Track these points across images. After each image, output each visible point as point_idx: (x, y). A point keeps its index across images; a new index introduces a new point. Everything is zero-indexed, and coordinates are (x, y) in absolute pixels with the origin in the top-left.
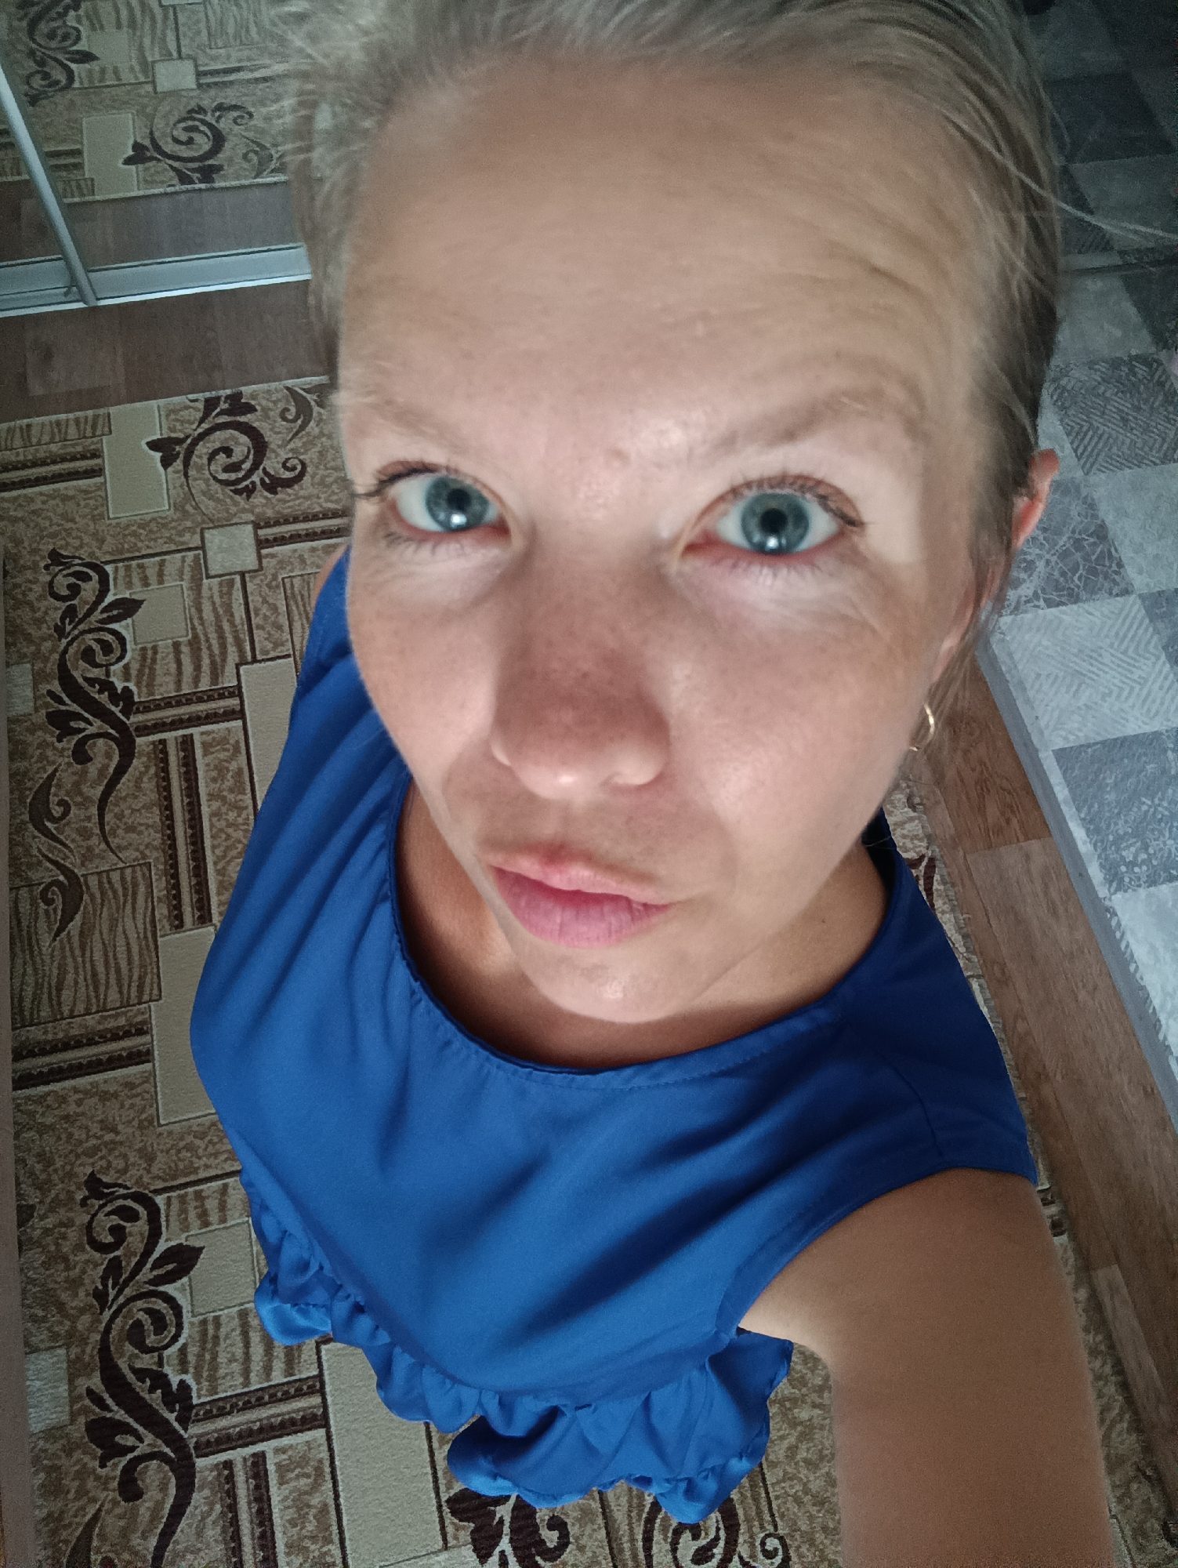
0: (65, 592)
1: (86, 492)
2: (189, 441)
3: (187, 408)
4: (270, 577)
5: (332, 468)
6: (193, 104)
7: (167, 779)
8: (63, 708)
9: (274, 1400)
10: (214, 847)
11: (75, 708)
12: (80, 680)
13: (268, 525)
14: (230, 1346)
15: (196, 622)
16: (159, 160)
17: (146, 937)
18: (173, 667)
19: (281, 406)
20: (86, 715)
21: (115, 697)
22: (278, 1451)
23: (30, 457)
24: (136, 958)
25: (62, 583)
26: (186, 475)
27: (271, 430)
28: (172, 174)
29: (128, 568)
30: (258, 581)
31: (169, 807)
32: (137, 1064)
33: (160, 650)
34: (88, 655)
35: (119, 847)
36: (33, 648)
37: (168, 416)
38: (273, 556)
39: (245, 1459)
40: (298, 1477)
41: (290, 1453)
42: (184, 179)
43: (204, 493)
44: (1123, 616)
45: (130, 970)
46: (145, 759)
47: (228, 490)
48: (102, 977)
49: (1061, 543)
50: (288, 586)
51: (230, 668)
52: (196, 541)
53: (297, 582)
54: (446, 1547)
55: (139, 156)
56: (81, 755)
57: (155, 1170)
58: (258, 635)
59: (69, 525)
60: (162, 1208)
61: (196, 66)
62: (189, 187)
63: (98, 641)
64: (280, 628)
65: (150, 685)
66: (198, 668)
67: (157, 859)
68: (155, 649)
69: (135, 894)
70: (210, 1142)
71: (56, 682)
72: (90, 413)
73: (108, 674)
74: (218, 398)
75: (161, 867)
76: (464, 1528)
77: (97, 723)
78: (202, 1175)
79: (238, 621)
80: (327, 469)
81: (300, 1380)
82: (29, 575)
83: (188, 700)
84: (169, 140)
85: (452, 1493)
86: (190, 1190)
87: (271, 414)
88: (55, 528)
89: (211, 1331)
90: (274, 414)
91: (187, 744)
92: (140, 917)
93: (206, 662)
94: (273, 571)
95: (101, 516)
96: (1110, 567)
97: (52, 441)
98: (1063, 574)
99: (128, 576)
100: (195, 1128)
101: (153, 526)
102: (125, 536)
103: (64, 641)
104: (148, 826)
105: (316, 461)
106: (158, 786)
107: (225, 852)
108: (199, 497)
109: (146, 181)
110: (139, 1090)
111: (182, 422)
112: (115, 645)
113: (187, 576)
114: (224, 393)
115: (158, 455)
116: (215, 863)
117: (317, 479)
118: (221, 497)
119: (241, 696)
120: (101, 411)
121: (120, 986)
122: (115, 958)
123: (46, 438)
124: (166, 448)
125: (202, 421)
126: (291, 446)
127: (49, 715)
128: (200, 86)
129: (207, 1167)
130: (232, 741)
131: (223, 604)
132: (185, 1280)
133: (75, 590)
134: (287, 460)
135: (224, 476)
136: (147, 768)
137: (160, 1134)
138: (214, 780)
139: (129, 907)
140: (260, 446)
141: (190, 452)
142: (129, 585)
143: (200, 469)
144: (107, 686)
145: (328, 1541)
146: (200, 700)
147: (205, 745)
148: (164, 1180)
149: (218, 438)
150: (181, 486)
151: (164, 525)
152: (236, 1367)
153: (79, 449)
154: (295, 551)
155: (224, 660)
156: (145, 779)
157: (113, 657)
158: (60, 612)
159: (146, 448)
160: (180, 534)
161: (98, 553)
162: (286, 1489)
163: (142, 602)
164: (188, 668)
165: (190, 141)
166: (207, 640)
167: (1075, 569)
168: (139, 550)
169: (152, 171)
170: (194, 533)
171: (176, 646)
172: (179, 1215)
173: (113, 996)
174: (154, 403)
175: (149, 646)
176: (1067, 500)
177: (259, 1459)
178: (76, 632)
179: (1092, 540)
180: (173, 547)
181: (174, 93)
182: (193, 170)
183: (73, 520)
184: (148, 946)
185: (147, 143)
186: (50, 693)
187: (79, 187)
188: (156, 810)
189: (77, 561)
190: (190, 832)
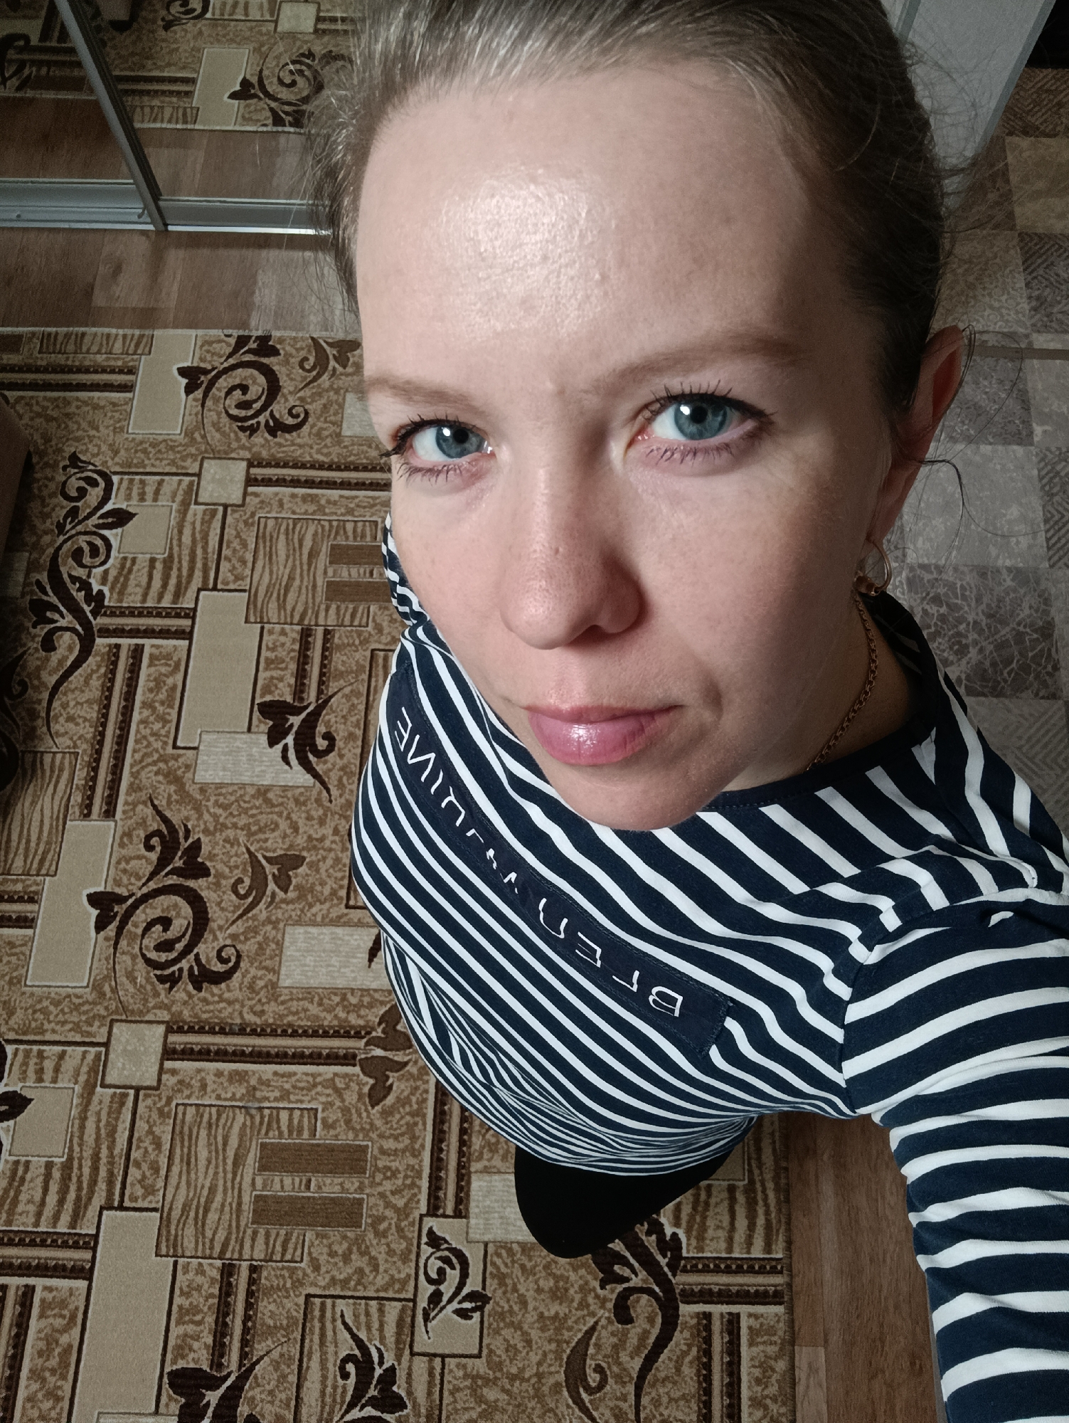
0: (74, 494)
1: (114, 405)
2: (214, 373)
3: (220, 341)
4: (249, 514)
5: (331, 422)
6: (304, 49)
7: (112, 680)
8: (45, 598)
9: (54, 1245)
10: (135, 751)
11: (54, 600)
12: (65, 576)
13: (260, 465)
14: (32, 1190)
15: (175, 542)
16: (260, 99)
17: (58, 817)
18: (144, 580)
19: (303, 354)
20: (62, 608)
21: (89, 598)
22: (46, 1288)
23: (77, 363)
24: (45, 834)
25: (74, 484)
26: (203, 405)
27: (288, 375)
28: (269, 114)
29: (131, 481)
30: (237, 515)
31: (107, 707)
32: (21, 927)
33: (138, 561)
34: (77, 555)
35: (57, 733)
36: (34, 539)
37: (202, 346)
38: (256, 495)
39: (18, 1288)
40: (55, 1316)
41: (54, 1293)
42: (278, 121)
43: (214, 425)
44: (1043, 719)
45: (38, 845)
46: (98, 658)
47: (235, 425)
48: (14, 844)
49: (1003, 633)
50: (262, 526)
51: (191, 593)
52: (194, 468)
53: (271, 523)
54: (157, 1412)
55: (245, 92)
56: (48, 644)
57: (11, 1022)
58: (224, 566)
59: (93, 433)
60: (10, 1056)
61: (319, 10)
62: (280, 129)
63: (89, 543)
64: (244, 562)
65: (121, 593)
66: (165, 585)
67: (85, 751)
68: (134, 560)
69: (59, 777)
70: (62, 1010)
71: (45, 574)
72: (137, 332)
73: (89, 576)
74: (250, 337)
75: (86, 759)
76: (176, 1400)
77: (69, 617)
78: (48, 1037)
79: (210, 550)
80: (326, 421)
81: (80, 1235)
82: (48, 472)
83: (150, 613)
84: (275, 80)
85: (174, 1368)
86: (35, 1048)
87: (292, 360)
88: (80, 433)
89: (20, 1172)
90: (294, 361)
91: (137, 652)
92: (57, 798)
93: (173, 582)
94: (253, 509)
95: (122, 429)
96: (1045, 667)
97: (99, 352)
98: (994, 664)
99: (129, 489)
100: (53, 995)
101: (162, 446)
102: (136, 452)
103: (62, 538)
104: (85, 720)
105: (319, 412)
106: (103, 685)
107: (143, 757)
108: (208, 427)
109: (243, 117)
110: (17, 950)
111: (213, 354)
112: (102, 550)
113: (179, 498)
114: (255, 334)
115: (184, 381)
116: (132, 766)
117: (314, 431)
118: (227, 429)
119: (193, 619)
120: (147, 332)
121: (26, 857)
122: (29, 829)
123: (95, 348)
124: (192, 376)
125: (230, 356)
126: (301, 394)
127: (32, 601)
128: (316, 31)
129: (54, 1031)
130: (175, 659)
131: (202, 531)
132: (11, 1123)
133: (82, 493)
134: (294, 406)
135: (234, 412)
136: (99, 667)
137: (24, 993)
138: (151, 690)
139: (51, 787)
140: (274, 389)
141: (212, 384)
142: (128, 497)
143: (216, 400)
144: (85, 586)
145: (64, 1377)
146: (159, 615)
147: (152, 657)
148: (17, 1033)
149: (239, 375)
150: (196, 414)
151: (172, 448)
152: (32, 1208)
153: (120, 363)
154: (277, 494)
155: (189, 582)
156: (95, 676)
157: (98, 561)
158: (64, 512)
159: (176, 373)
160: (183, 459)
161: (110, 463)
162: (43, 1323)
163: (134, 515)
164: (157, 583)
165: (294, 83)
166: (180, 562)
167: (1008, 662)
168: (144, 467)
169: (252, 108)
170: (195, 460)
171: (153, 561)
172: (21, 1066)
173: (18, 864)
174: (193, 332)
175: (131, 556)
176: (1022, 591)
177: (30, 1290)
178: (73, 532)
179: (1035, 636)
180: (174, 470)
181: (292, 36)
182: (287, 113)
183: (97, 429)
184: (57, 826)
185: (254, 80)
186: (38, 583)
187: (185, 115)
188: (96, 707)
189: (91, 467)
190: (118, 732)
